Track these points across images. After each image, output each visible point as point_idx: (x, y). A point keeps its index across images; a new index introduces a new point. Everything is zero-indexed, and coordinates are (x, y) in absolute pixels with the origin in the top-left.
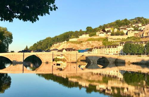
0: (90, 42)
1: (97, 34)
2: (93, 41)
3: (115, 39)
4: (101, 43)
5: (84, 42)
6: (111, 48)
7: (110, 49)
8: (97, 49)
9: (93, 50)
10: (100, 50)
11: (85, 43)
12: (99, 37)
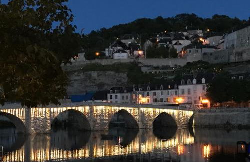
0: (95, 75)
1: (107, 54)
2: (101, 73)
4: (124, 77)
5: (76, 74)
6: (159, 89)
7: (158, 92)
8: (122, 92)
9: (109, 95)
10: (129, 95)
11: (77, 78)
12: (114, 62)
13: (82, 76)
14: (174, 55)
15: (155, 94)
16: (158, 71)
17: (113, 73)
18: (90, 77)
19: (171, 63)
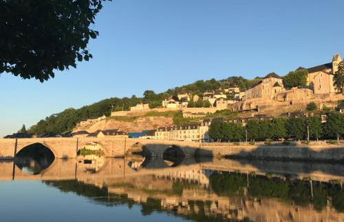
0: (152, 118)
1: (164, 105)
2: (156, 117)
3: (195, 114)
4: (170, 120)
5: (140, 118)
6: (187, 129)
7: (187, 131)
8: (164, 130)
9: (156, 133)
10: (168, 132)
11: (141, 121)
12: (166, 110)
13: (144, 119)
14: (208, 105)
15: (185, 132)
16: (194, 116)
17: (163, 117)
18: (149, 120)
19: (204, 110)
